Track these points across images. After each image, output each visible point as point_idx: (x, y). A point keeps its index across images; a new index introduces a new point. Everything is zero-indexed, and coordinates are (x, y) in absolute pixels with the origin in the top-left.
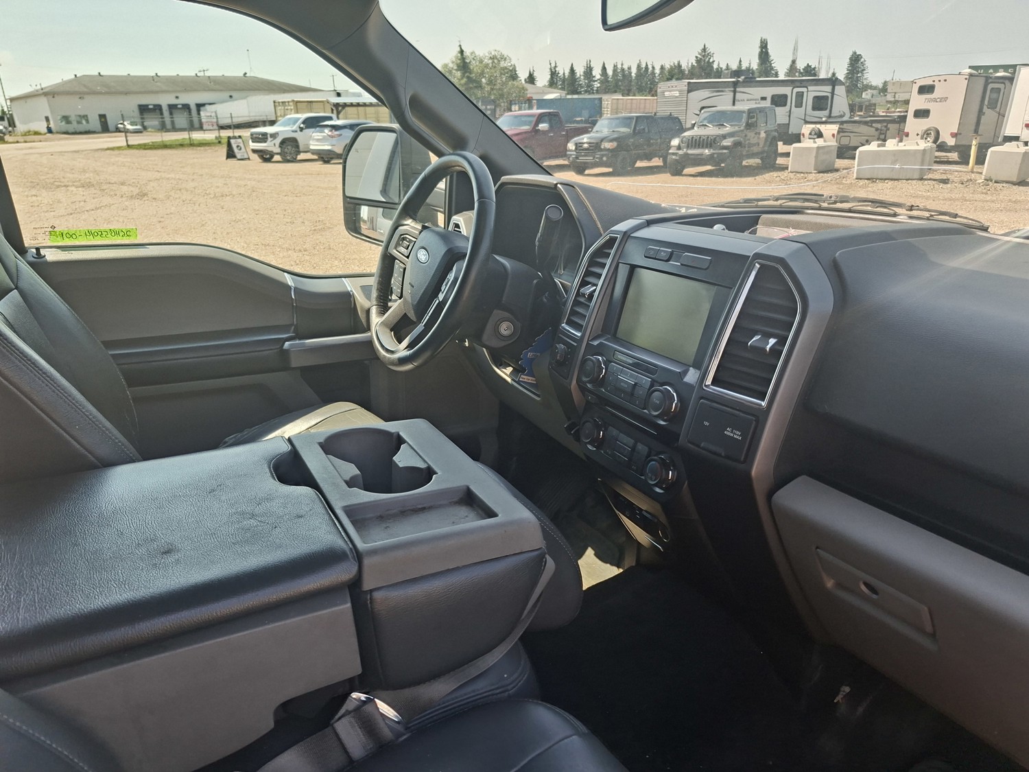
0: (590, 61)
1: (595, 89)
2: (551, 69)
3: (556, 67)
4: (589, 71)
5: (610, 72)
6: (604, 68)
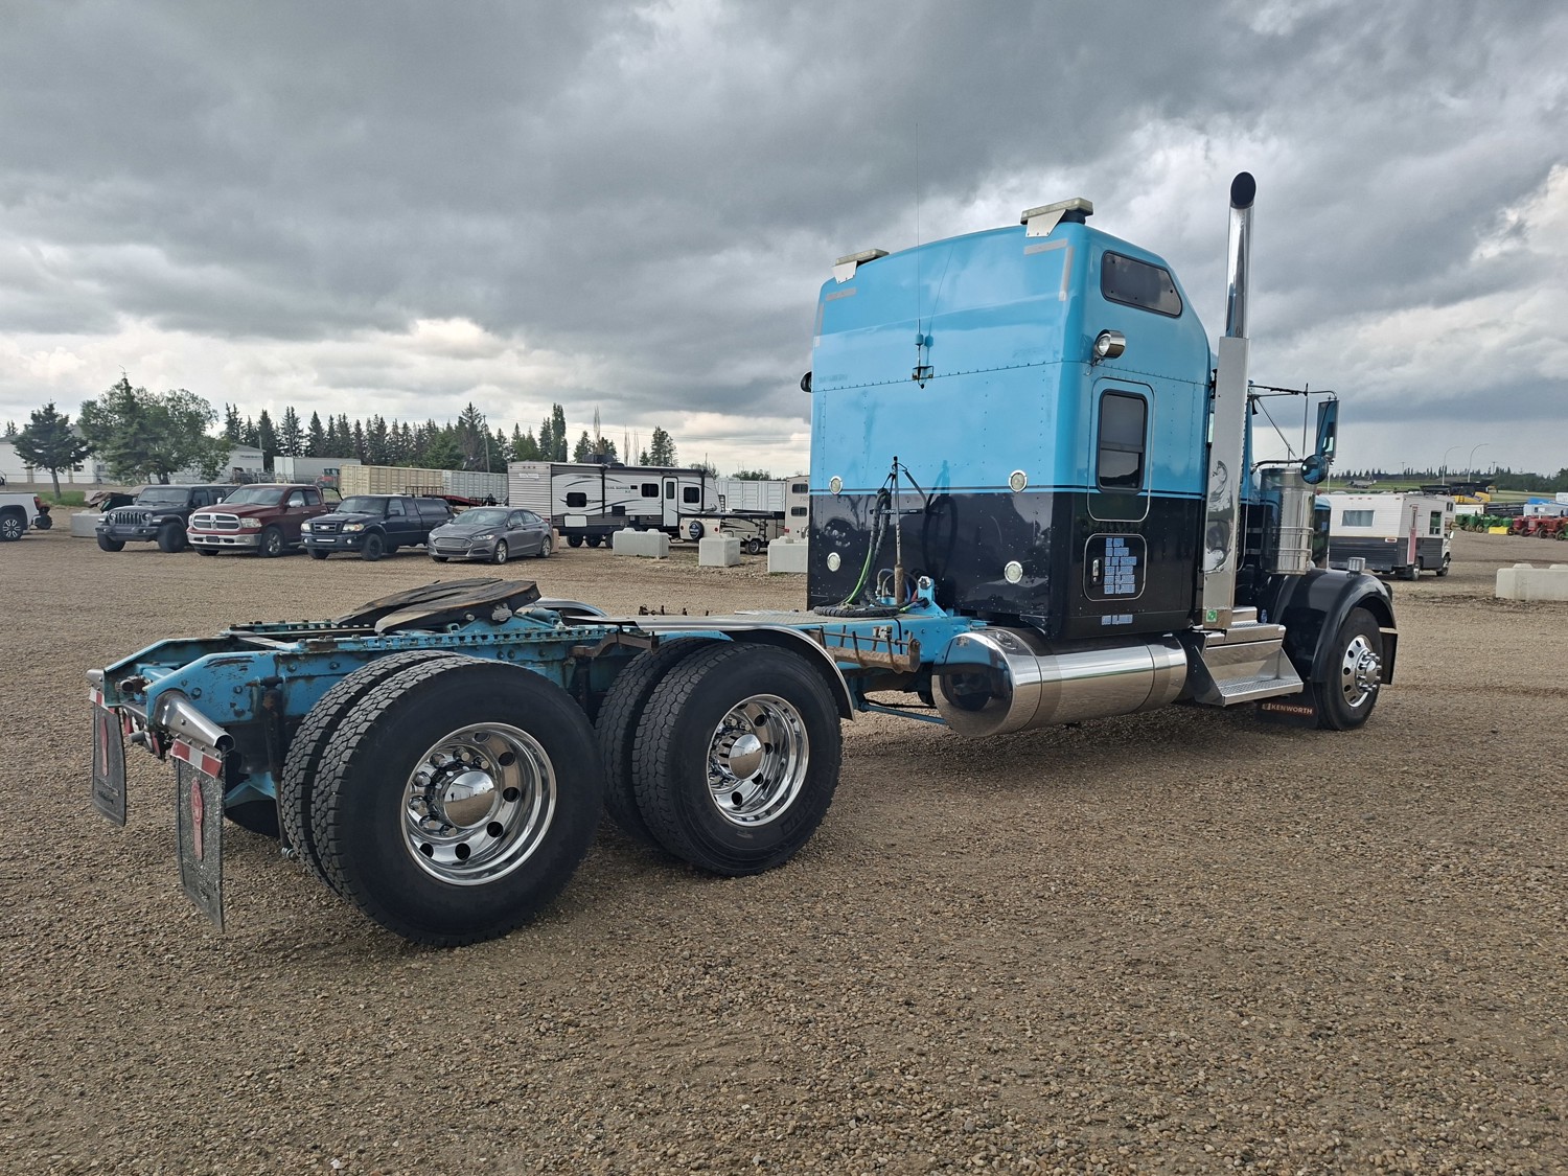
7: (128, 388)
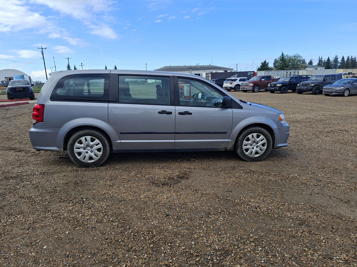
0: (337, 56)
1: (338, 66)
2: (319, 59)
3: (322, 58)
4: (336, 60)
5: (346, 60)
6: (343, 58)
7: (283, 55)
